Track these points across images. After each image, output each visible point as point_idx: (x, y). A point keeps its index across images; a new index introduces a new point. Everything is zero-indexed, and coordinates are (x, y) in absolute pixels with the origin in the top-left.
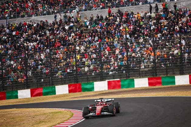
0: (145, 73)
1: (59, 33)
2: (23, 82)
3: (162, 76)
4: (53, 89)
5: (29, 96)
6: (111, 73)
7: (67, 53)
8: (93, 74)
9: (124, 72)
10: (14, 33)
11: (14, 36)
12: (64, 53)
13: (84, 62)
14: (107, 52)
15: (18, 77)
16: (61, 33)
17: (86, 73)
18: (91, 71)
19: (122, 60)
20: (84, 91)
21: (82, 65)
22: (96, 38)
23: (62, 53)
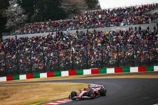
0: (112, 66)
1: (60, 42)
2: (41, 69)
3: (122, 67)
4: (60, 73)
5: (46, 77)
6: (92, 65)
7: (66, 53)
8: (81, 65)
9: (99, 64)
10: (34, 41)
11: (34, 43)
12: (64, 53)
13: (76, 59)
14: (89, 53)
15: (39, 66)
16: (61, 42)
17: (77, 65)
18: (80, 64)
19: (98, 58)
20: (78, 75)
21: (75, 60)
22: (82, 45)
23: (63, 53)
